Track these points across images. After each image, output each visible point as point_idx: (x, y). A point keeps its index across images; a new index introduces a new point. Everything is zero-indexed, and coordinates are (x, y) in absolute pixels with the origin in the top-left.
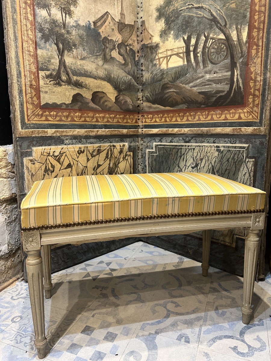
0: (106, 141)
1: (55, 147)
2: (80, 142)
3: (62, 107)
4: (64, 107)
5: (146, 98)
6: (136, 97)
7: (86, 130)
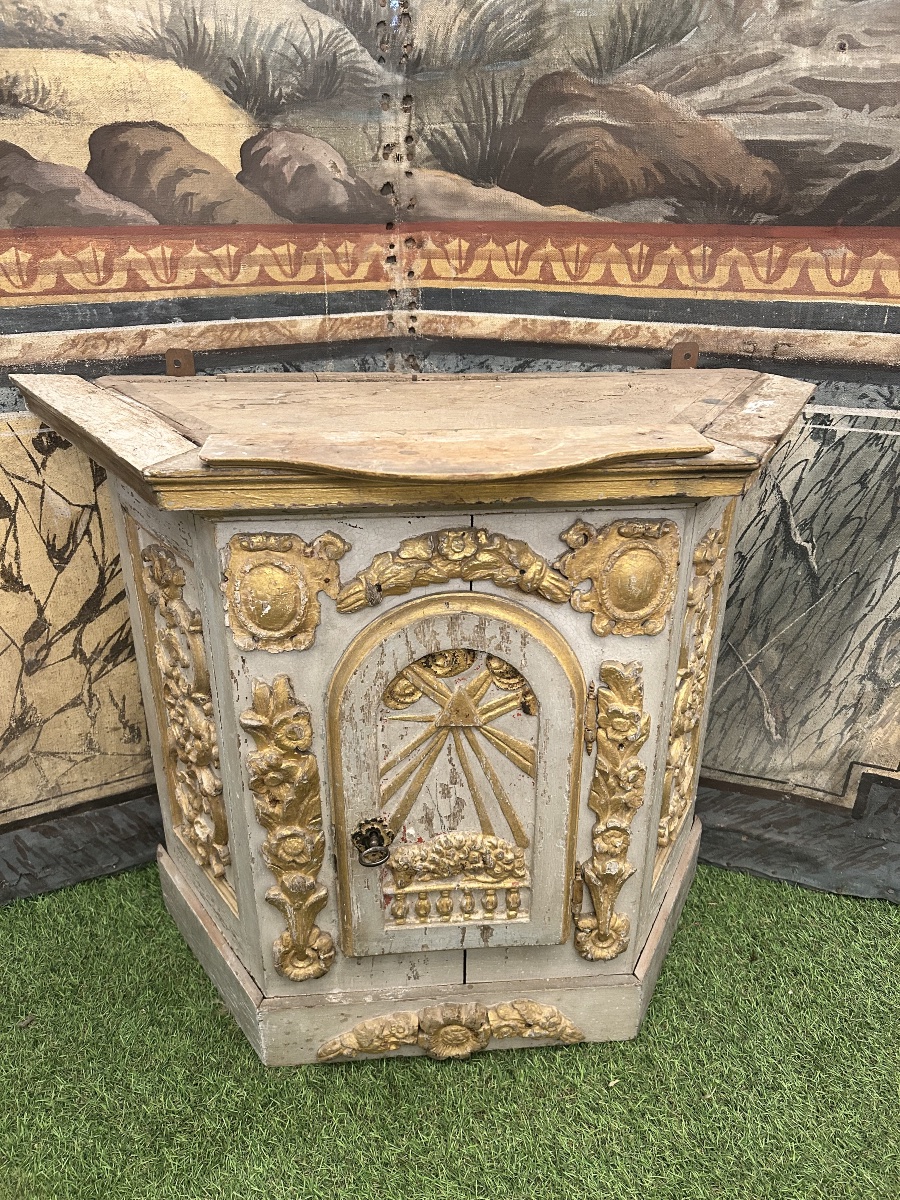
5: (431, 145)
6: (369, 137)
7: (72, 334)
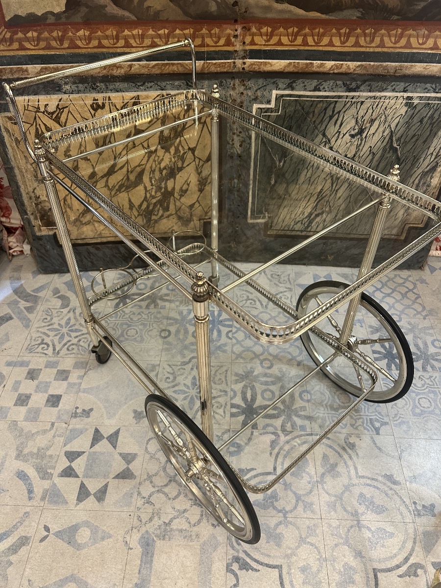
0: (151, 87)
1: (46, 98)
2: (93, 89)
3: (48, 21)
4: (51, 19)
